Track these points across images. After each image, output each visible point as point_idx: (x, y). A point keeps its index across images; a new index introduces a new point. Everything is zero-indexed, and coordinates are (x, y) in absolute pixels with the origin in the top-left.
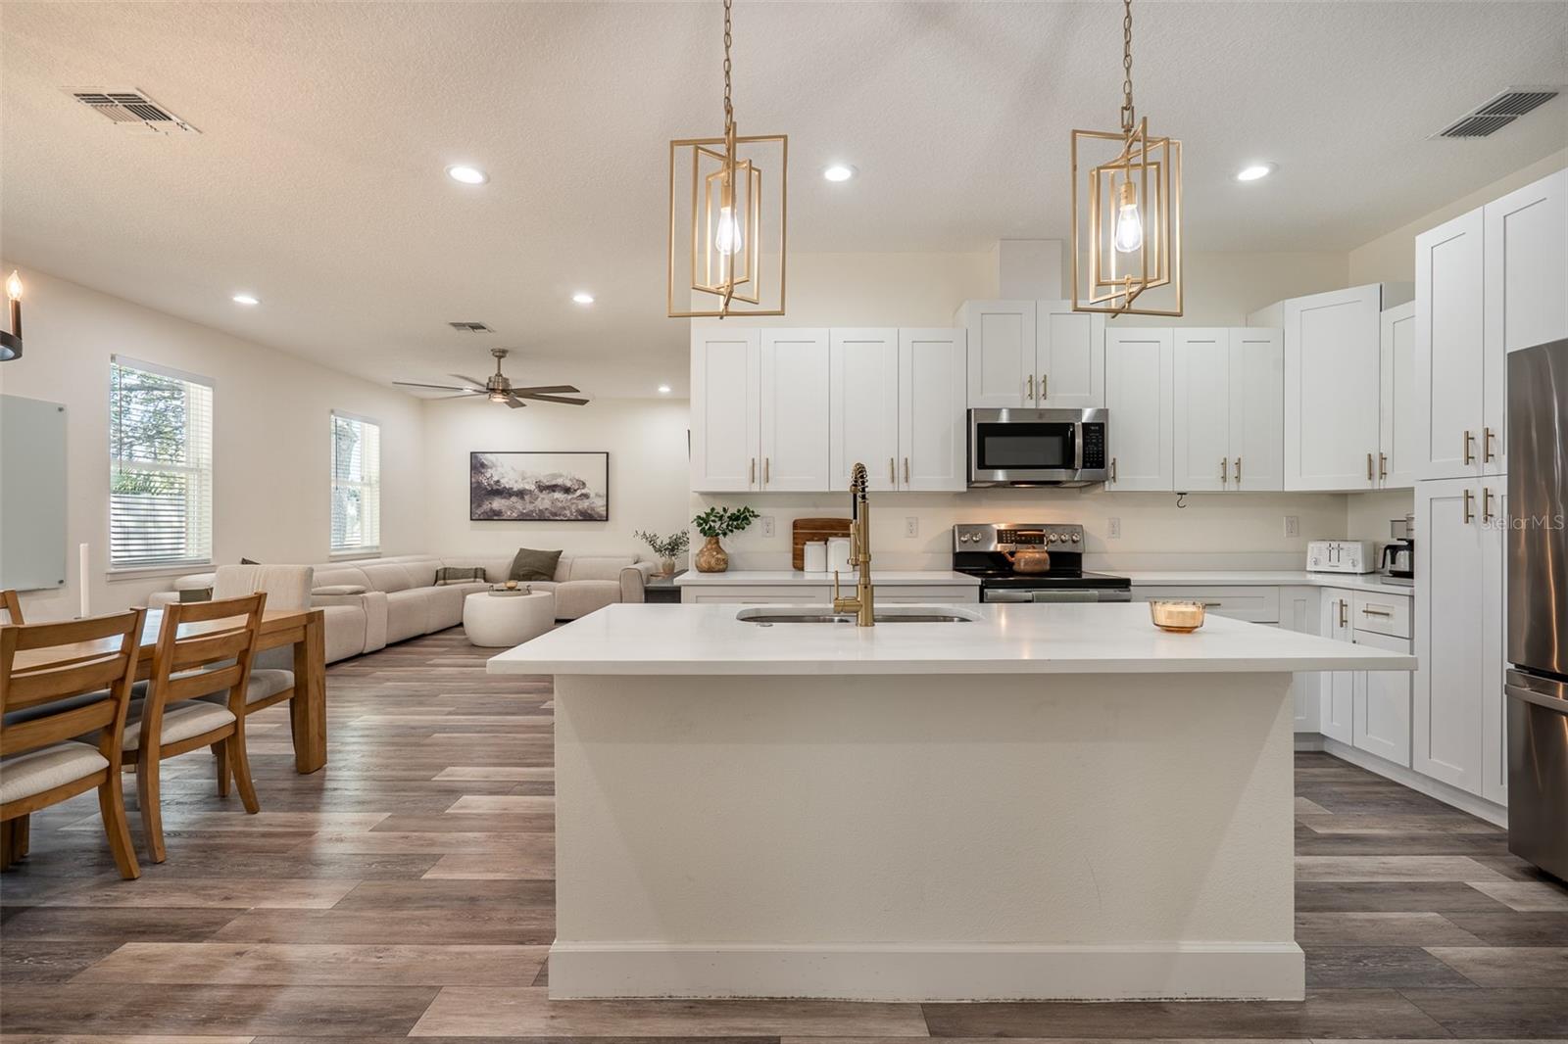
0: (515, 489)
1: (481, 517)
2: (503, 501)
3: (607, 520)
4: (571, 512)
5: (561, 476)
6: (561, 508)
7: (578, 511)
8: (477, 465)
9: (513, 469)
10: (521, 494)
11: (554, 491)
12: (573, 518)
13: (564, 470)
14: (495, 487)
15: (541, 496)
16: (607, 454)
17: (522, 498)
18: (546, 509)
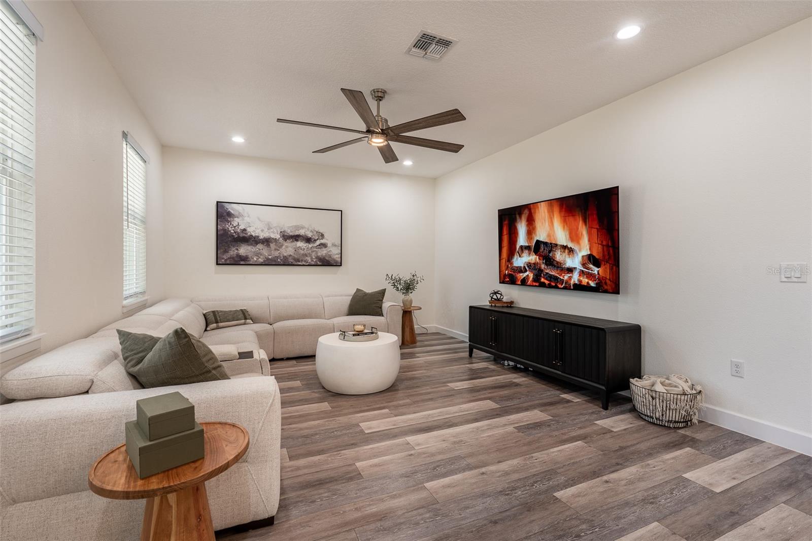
0: (261, 237)
1: (228, 262)
2: (249, 248)
3: (341, 265)
4: (312, 258)
5: (303, 228)
6: (303, 255)
7: (317, 257)
8: (223, 213)
9: (259, 219)
10: (267, 241)
11: (297, 240)
12: (313, 263)
13: (306, 223)
14: (241, 235)
15: (286, 244)
16: (341, 211)
17: (268, 245)
18: (290, 255)
